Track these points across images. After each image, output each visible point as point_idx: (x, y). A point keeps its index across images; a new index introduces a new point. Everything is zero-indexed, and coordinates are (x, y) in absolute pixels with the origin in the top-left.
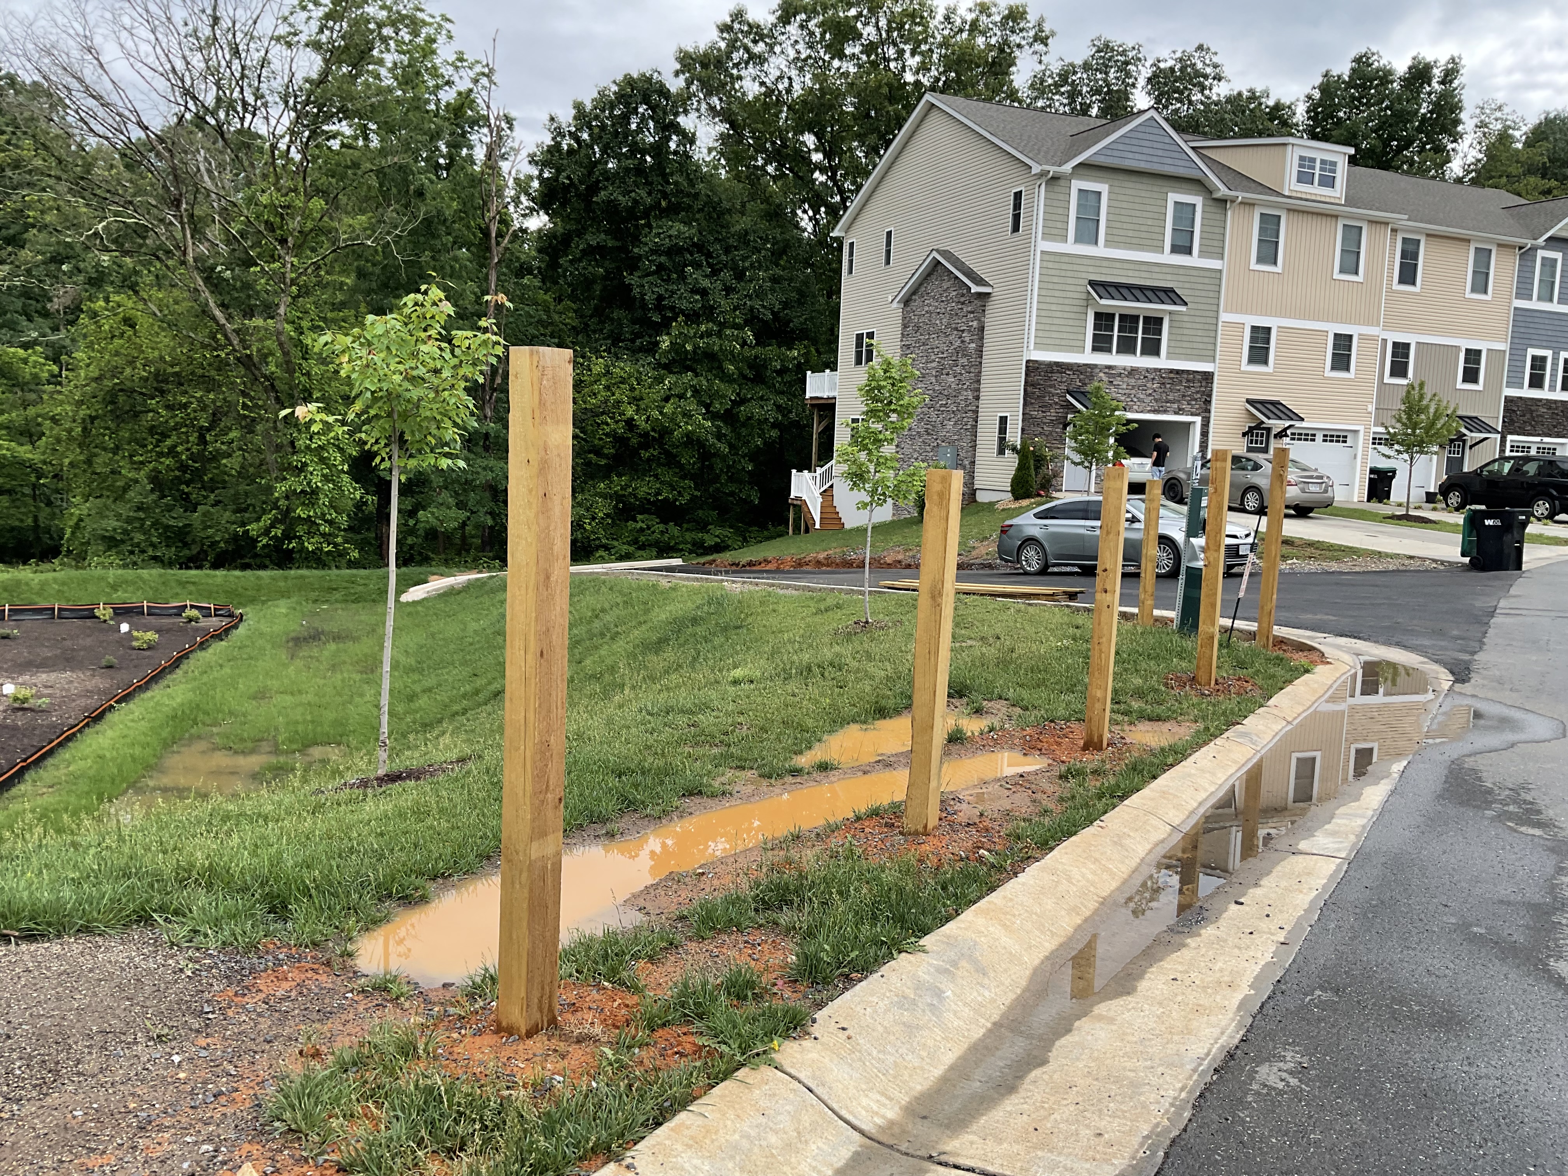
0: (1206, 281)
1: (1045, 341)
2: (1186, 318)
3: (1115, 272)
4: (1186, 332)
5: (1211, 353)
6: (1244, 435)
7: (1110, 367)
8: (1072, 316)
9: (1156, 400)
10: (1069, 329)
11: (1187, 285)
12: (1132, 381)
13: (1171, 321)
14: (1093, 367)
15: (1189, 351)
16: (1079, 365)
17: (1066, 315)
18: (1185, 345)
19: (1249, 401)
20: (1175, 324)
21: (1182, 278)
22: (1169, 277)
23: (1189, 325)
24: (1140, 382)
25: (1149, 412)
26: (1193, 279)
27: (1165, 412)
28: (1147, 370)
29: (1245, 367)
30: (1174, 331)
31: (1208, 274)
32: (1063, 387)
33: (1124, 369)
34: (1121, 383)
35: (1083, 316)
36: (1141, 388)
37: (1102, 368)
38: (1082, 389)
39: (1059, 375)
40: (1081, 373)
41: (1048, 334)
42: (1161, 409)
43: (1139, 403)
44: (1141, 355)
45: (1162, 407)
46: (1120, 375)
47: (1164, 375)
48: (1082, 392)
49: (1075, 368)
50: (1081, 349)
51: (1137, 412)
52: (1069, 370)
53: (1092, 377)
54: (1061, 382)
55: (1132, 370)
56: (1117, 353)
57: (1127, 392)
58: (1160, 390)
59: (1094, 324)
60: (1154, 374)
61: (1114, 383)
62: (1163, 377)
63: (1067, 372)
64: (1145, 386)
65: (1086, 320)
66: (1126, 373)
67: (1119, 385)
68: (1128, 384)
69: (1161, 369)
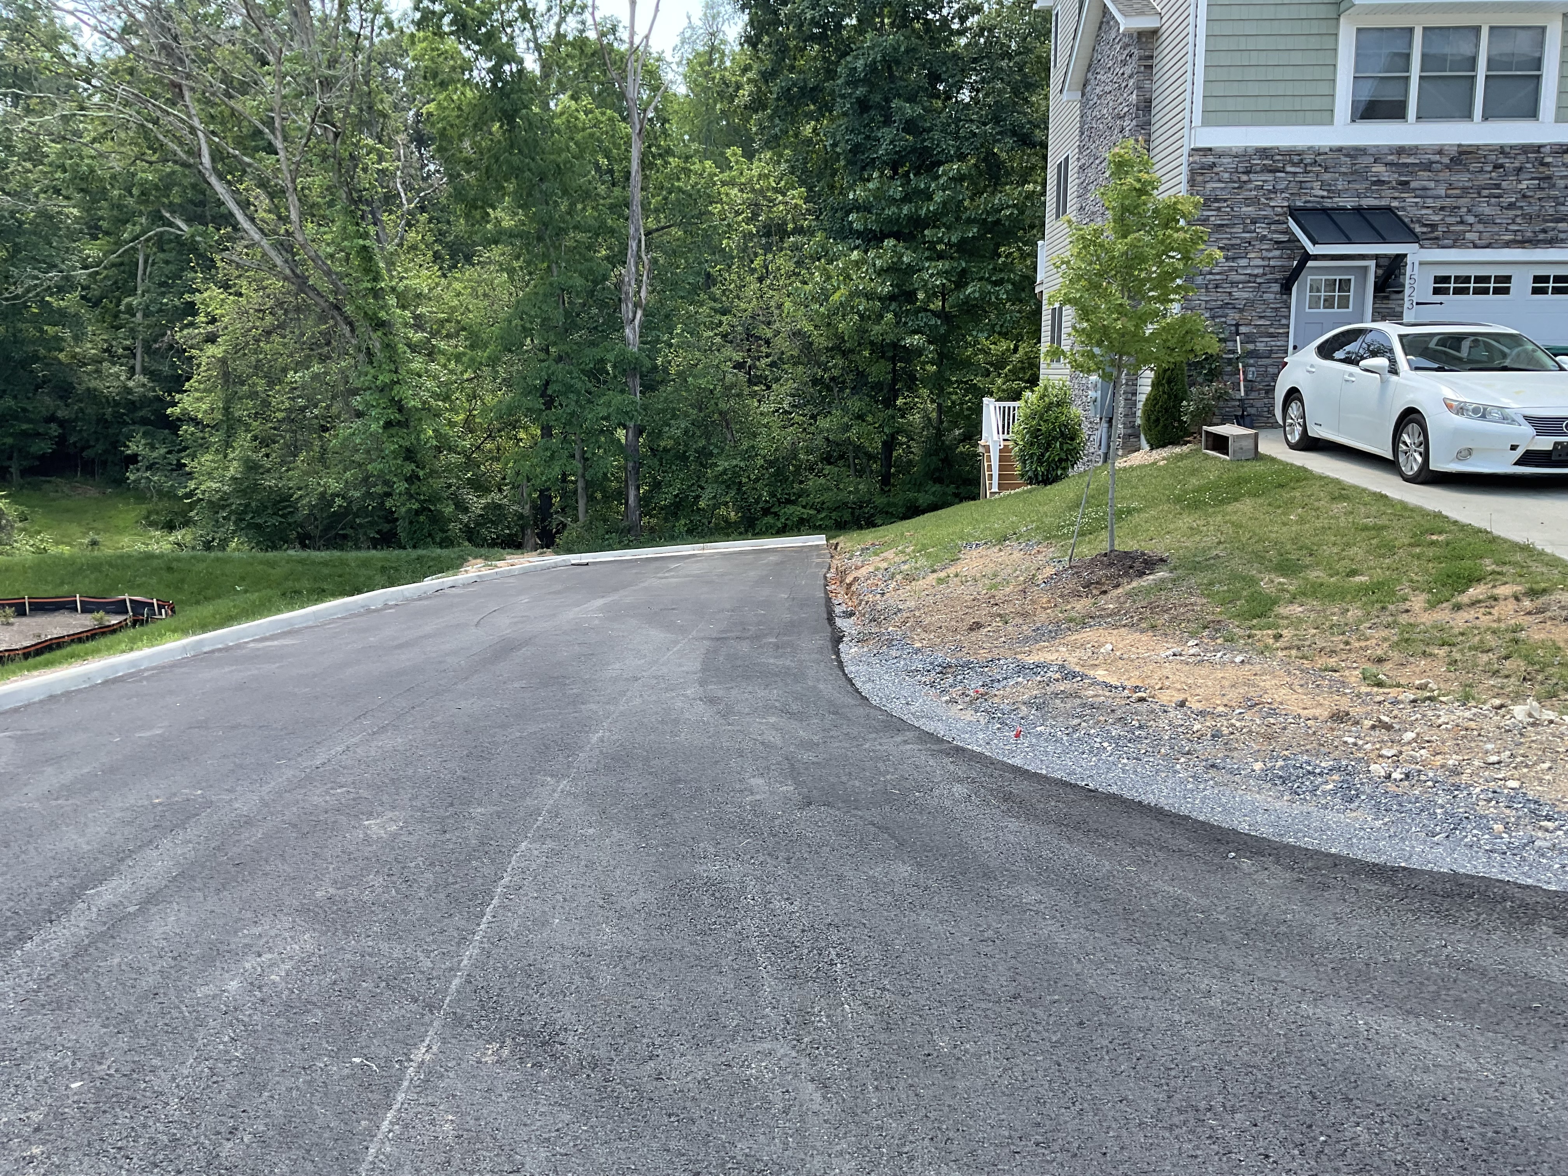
1: (1231, 104)
7: (1401, 150)
8: (1301, 43)
9: (1529, 218)
10: (1289, 73)
12: (1462, 178)
13: (1565, 32)
14: (1355, 153)
16: (1321, 152)
17: (1282, 44)
24: (1483, 180)
25: (1508, 245)
27: (1552, 243)
28: (1502, 150)
32: (1280, 202)
33: (1440, 151)
34: (1432, 184)
35: (1328, 43)
36: (1485, 192)
37: (1378, 155)
38: (1328, 204)
39: (1269, 177)
40: (1326, 169)
41: (1234, 89)
42: (1541, 236)
43: (1480, 227)
44: (1485, 118)
45: (1544, 231)
46: (1428, 166)
47: (1548, 160)
48: (1325, 211)
49: (1308, 159)
50: (1326, 116)
51: (1476, 246)
52: (1294, 164)
53: (1356, 174)
54: (1274, 191)
55: (1461, 153)
56: (1419, 118)
57: (1448, 202)
58: (1539, 194)
59: (1357, 55)
60: (1522, 158)
61: (1413, 185)
62: (1547, 165)
63: (1289, 169)
64: (1498, 186)
65: (1336, 50)
66: (1446, 160)
67: (1425, 189)
68: (1451, 187)
69: (1540, 146)
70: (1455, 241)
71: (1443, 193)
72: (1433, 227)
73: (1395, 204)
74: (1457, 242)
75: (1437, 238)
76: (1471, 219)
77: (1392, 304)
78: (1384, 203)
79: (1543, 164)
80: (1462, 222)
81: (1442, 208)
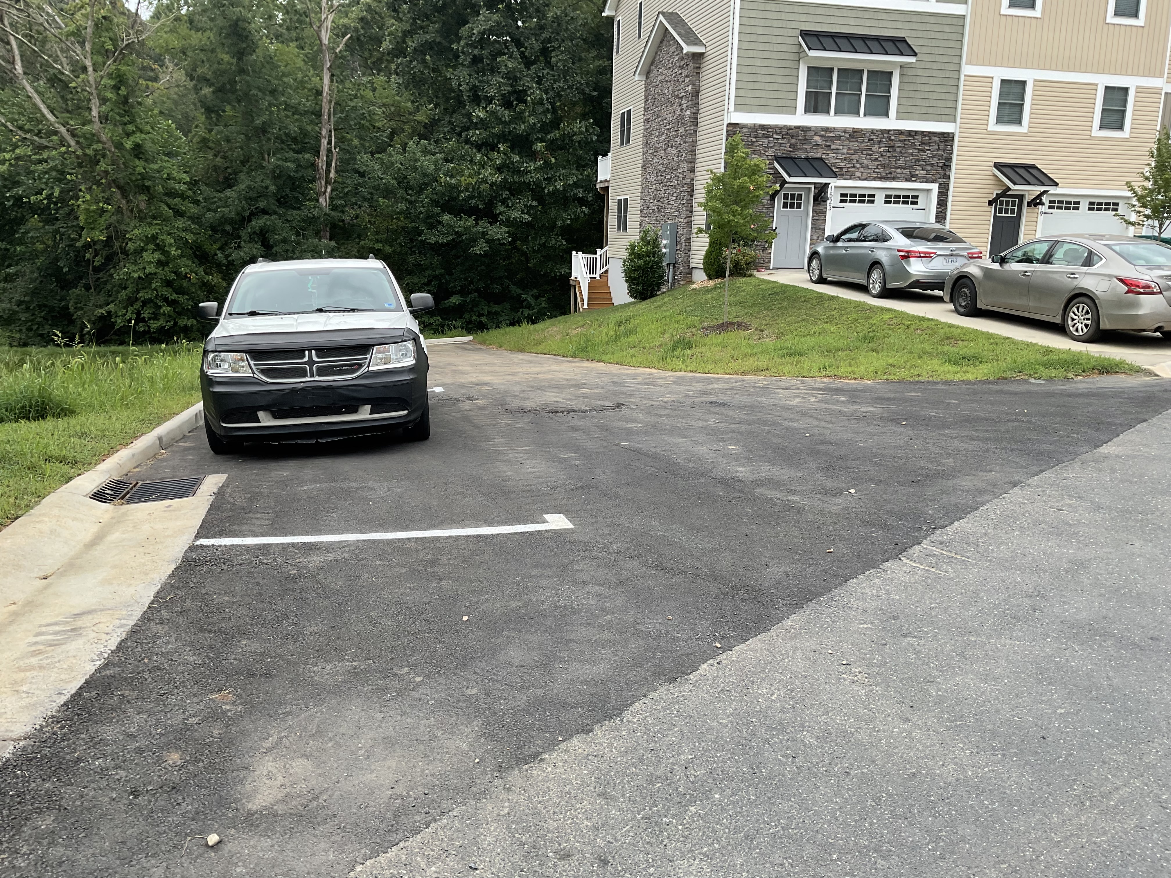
0: (947, 29)
1: (748, 101)
2: (920, 72)
3: (833, 20)
4: (920, 87)
5: (951, 112)
6: (990, 203)
7: (827, 129)
8: (781, 71)
9: (884, 166)
10: (776, 87)
11: (920, 34)
12: (854, 145)
13: (901, 75)
14: (806, 129)
15: (924, 110)
16: (789, 128)
17: (773, 71)
18: (919, 102)
19: (997, 166)
20: (906, 79)
21: (915, 26)
22: (900, 25)
23: (923, 80)
24: (863, 146)
25: (874, 179)
26: (929, 27)
27: (894, 179)
28: (873, 132)
29: (992, 126)
30: (906, 87)
31: (949, 21)
32: (770, 153)
33: (845, 131)
34: (841, 147)
35: (795, 72)
36: (865, 152)
37: (817, 131)
38: (793, 155)
39: (765, 140)
40: (792, 137)
41: (750, 94)
42: (889, 175)
43: (862, 170)
44: (865, 115)
45: (890, 173)
46: (839, 138)
47: (893, 138)
48: (792, 158)
49: (784, 131)
50: (793, 110)
51: (860, 179)
52: (777, 134)
53: (805, 140)
54: (767, 147)
55: (854, 132)
56: (835, 113)
57: (848, 156)
58: (888, 154)
59: (808, 80)
60: (881, 136)
61: (833, 147)
62: (892, 140)
63: (775, 136)
64: (870, 150)
65: (798, 76)
66: (847, 135)
67: (838, 149)
68: (849, 149)
69: (890, 131)
70: (851, 176)
71: (845, 151)
72: (841, 168)
73: (824, 156)
74: (852, 177)
75: (842, 175)
76: (858, 166)
77: (822, 207)
78: (819, 155)
79: (890, 140)
80: (854, 167)
81: (845, 159)
